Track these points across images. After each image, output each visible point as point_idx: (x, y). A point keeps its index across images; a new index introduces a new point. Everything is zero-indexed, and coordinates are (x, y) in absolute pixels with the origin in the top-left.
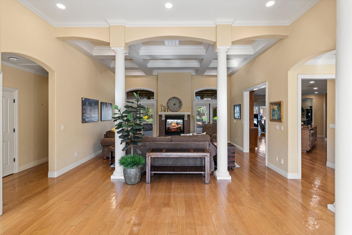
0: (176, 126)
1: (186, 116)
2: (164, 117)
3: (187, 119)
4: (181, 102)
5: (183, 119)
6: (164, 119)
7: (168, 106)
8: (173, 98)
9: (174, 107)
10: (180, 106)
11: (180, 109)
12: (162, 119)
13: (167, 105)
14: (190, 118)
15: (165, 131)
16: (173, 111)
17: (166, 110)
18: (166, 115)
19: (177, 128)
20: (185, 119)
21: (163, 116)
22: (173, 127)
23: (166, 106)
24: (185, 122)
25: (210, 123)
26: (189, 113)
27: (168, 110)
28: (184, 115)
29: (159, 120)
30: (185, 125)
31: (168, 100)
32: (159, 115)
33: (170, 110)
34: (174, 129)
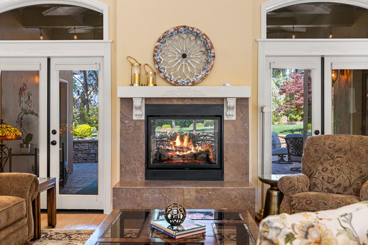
0: (188, 149)
1: (232, 103)
2: (140, 108)
3: (234, 118)
4: (212, 47)
5: (220, 117)
6: (143, 118)
7: (156, 62)
8: (177, 30)
9: (181, 68)
10: (208, 62)
11: (206, 75)
12: (135, 118)
13: (155, 60)
14: (248, 111)
15: (144, 167)
16: (176, 84)
17: (148, 79)
18: (150, 99)
19: (195, 156)
20: (225, 118)
21: (137, 103)
22: (178, 153)
23: (150, 62)
24: (226, 127)
25: (323, 133)
26: (245, 92)
27: (159, 80)
28: (223, 99)
29: (122, 122)
30: (226, 141)
31: (157, 39)
32: (121, 99)
33: (165, 78)
34: (184, 156)
